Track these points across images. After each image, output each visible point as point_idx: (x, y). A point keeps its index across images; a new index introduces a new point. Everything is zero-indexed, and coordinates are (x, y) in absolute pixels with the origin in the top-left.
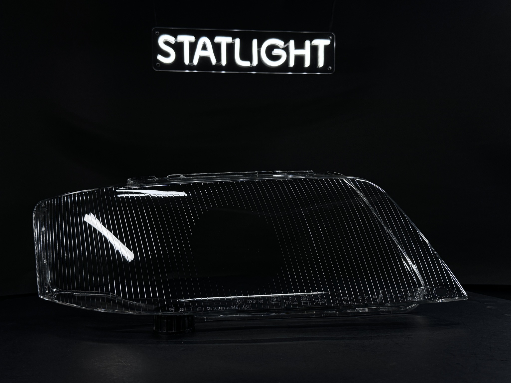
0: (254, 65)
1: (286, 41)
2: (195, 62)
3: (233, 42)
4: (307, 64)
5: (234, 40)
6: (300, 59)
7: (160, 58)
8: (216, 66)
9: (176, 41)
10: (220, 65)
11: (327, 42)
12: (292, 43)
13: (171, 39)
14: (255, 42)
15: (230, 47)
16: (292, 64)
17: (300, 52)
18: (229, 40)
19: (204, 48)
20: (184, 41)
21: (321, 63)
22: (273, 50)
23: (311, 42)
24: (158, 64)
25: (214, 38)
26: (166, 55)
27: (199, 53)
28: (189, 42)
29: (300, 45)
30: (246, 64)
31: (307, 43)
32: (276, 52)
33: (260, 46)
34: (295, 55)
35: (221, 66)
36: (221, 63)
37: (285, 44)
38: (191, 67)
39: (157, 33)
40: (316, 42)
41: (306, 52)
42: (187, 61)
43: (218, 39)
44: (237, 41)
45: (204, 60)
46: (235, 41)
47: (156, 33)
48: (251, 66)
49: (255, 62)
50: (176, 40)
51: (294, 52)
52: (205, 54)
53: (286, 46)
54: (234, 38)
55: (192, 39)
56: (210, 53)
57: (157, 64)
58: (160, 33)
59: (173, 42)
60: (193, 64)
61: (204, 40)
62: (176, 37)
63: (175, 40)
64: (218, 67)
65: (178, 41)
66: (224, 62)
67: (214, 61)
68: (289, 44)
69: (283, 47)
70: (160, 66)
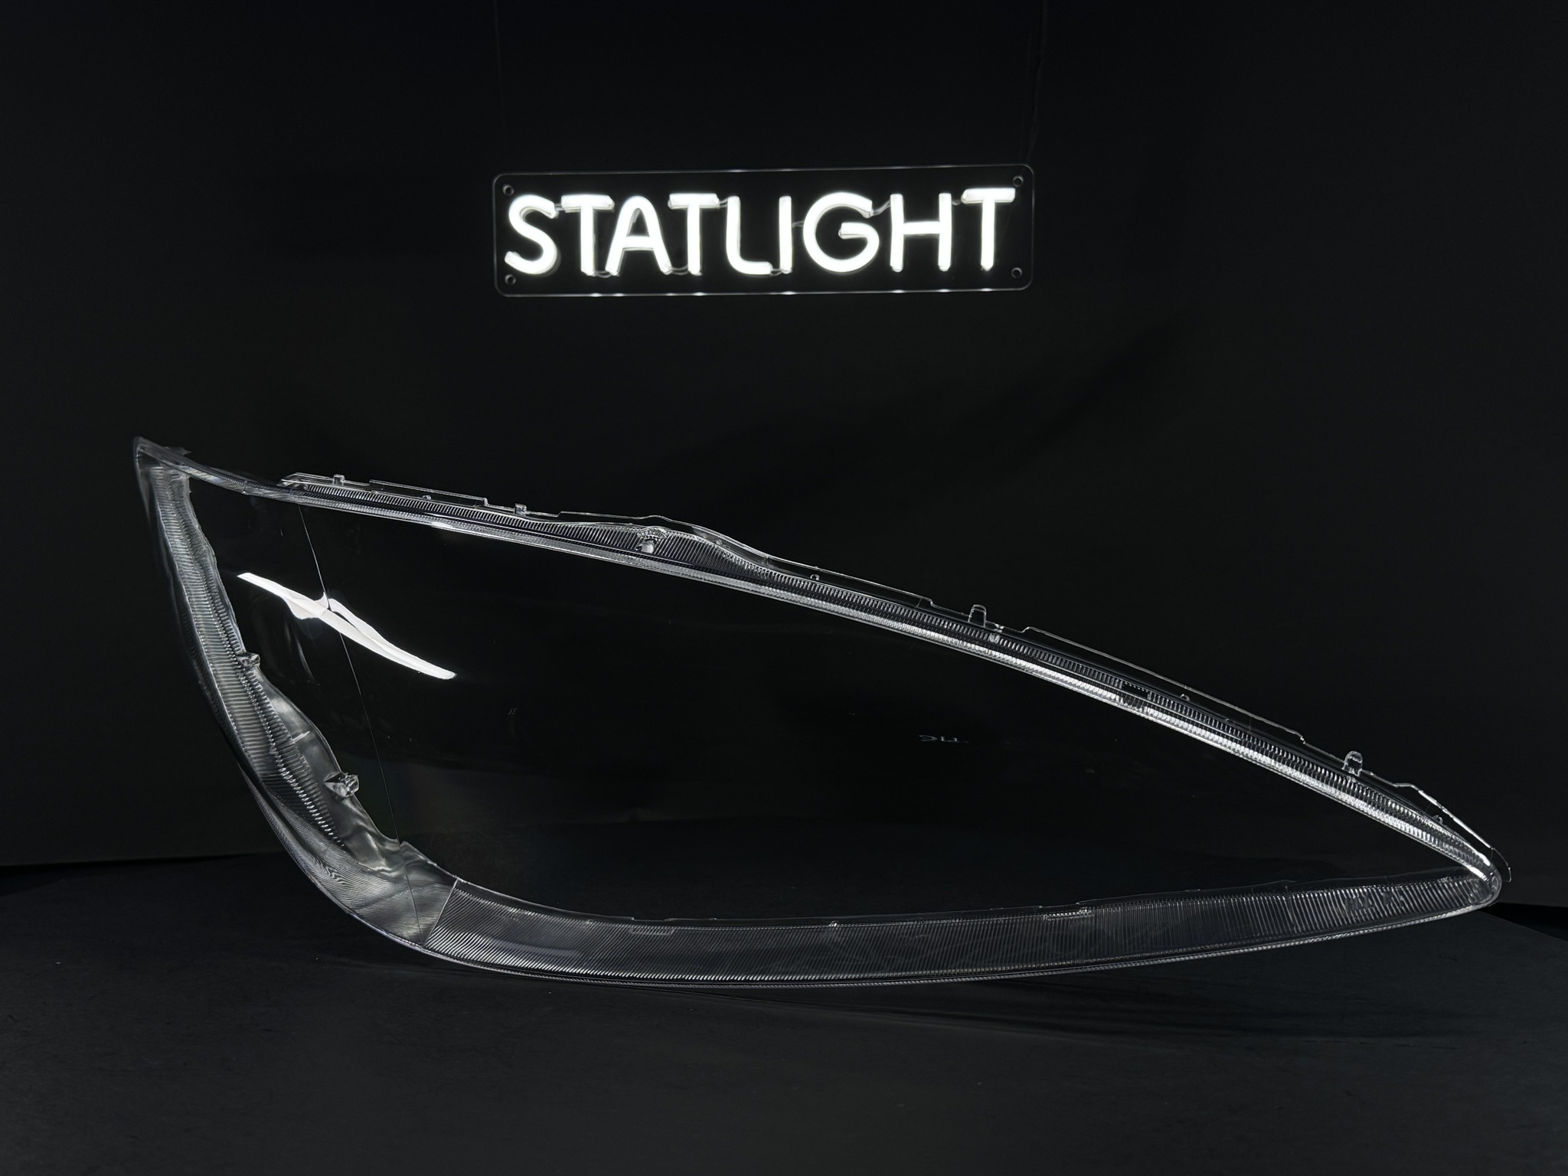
0: (785, 269)
1: (880, 198)
2: (613, 266)
3: (725, 206)
4: (945, 262)
5: (724, 202)
6: (921, 249)
7: (513, 260)
8: (671, 275)
9: (561, 209)
10: (685, 273)
11: (1007, 194)
12: (897, 202)
13: (546, 207)
14: (785, 204)
15: (713, 221)
16: (897, 263)
17: (921, 228)
18: (710, 200)
19: (639, 227)
20: (580, 210)
21: (987, 261)
22: (839, 227)
23: (957, 196)
24: (510, 278)
25: (667, 198)
26: (531, 251)
27: (623, 241)
28: (594, 210)
29: (921, 208)
30: (762, 268)
31: (945, 201)
32: (849, 230)
33: (799, 214)
34: (905, 235)
35: (689, 274)
36: (686, 270)
37: (875, 206)
38: (602, 282)
39: (508, 190)
40: (971, 195)
41: (942, 228)
42: (588, 266)
43: (677, 200)
44: (734, 204)
45: (638, 262)
46: (726, 203)
47: (505, 188)
48: (773, 272)
49: (786, 265)
50: (561, 207)
51: (902, 228)
52: (639, 243)
53: (881, 210)
54: (722, 196)
55: (605, 202)
56: (654, 242)
57: (508, 277)
58: (515, 190)
59: (550, 214)
60: (608, 273)
61: (638, 204)
62: (557, 200)
63: (555, 207)
64: (681, 280)
65: (567, 211)
66: (694, 266)
67: (665, 265)
68: (889, 204)
69: (872, 215)
70: (514, 281)
